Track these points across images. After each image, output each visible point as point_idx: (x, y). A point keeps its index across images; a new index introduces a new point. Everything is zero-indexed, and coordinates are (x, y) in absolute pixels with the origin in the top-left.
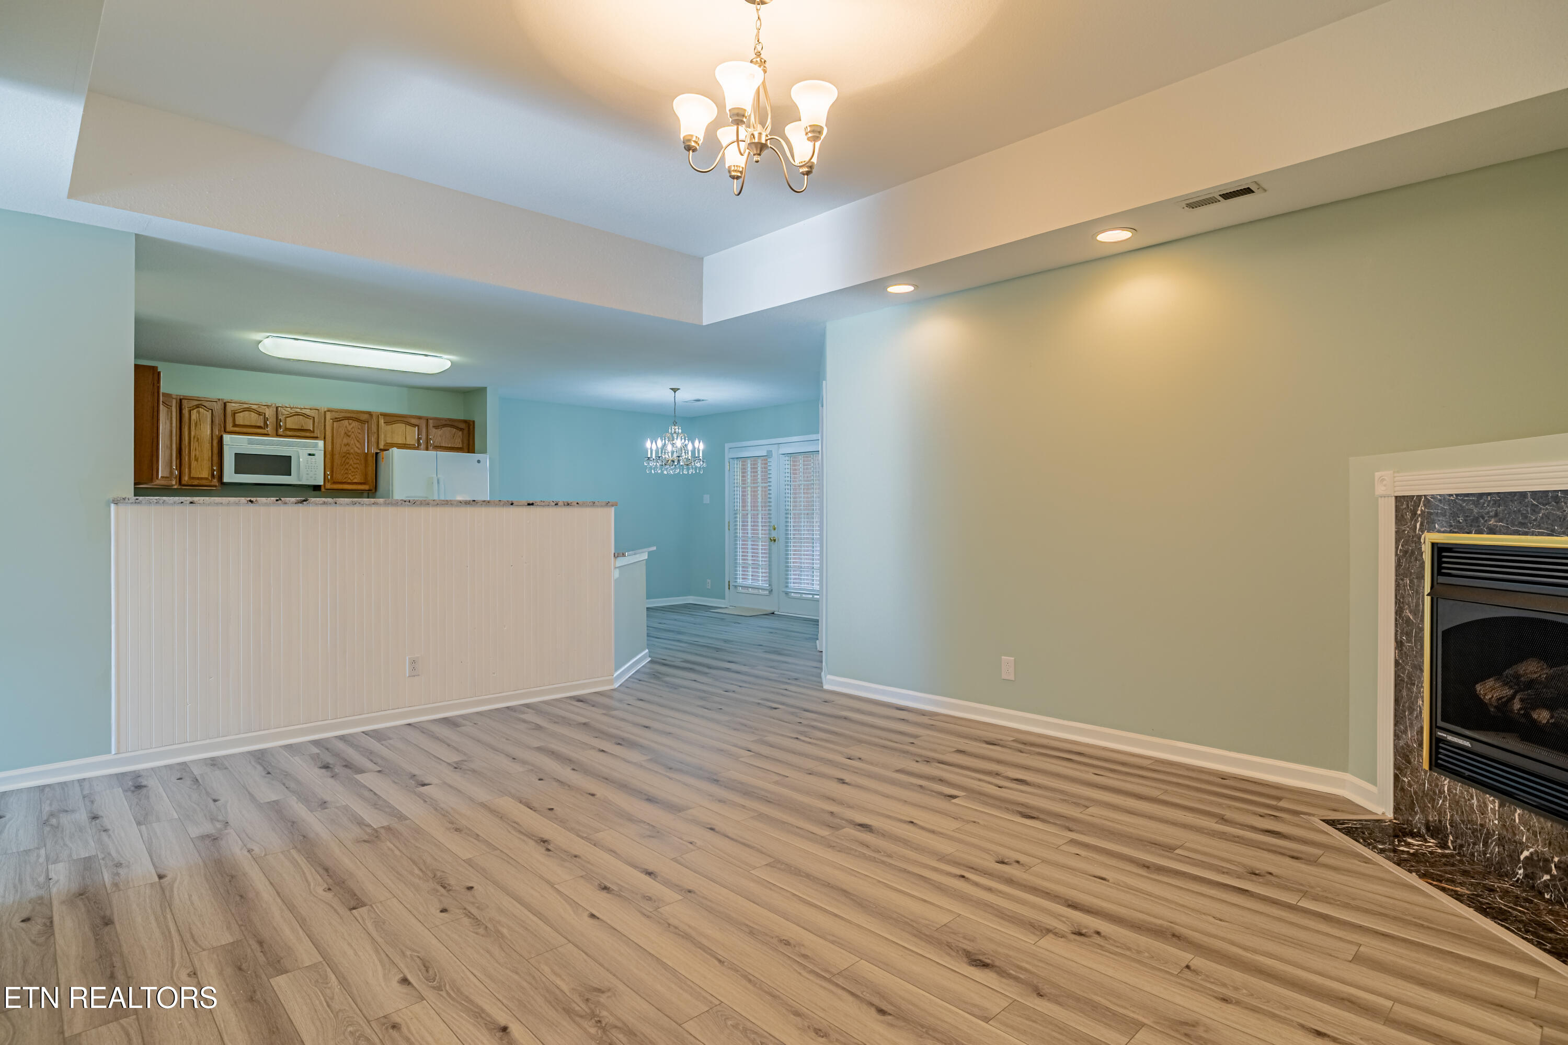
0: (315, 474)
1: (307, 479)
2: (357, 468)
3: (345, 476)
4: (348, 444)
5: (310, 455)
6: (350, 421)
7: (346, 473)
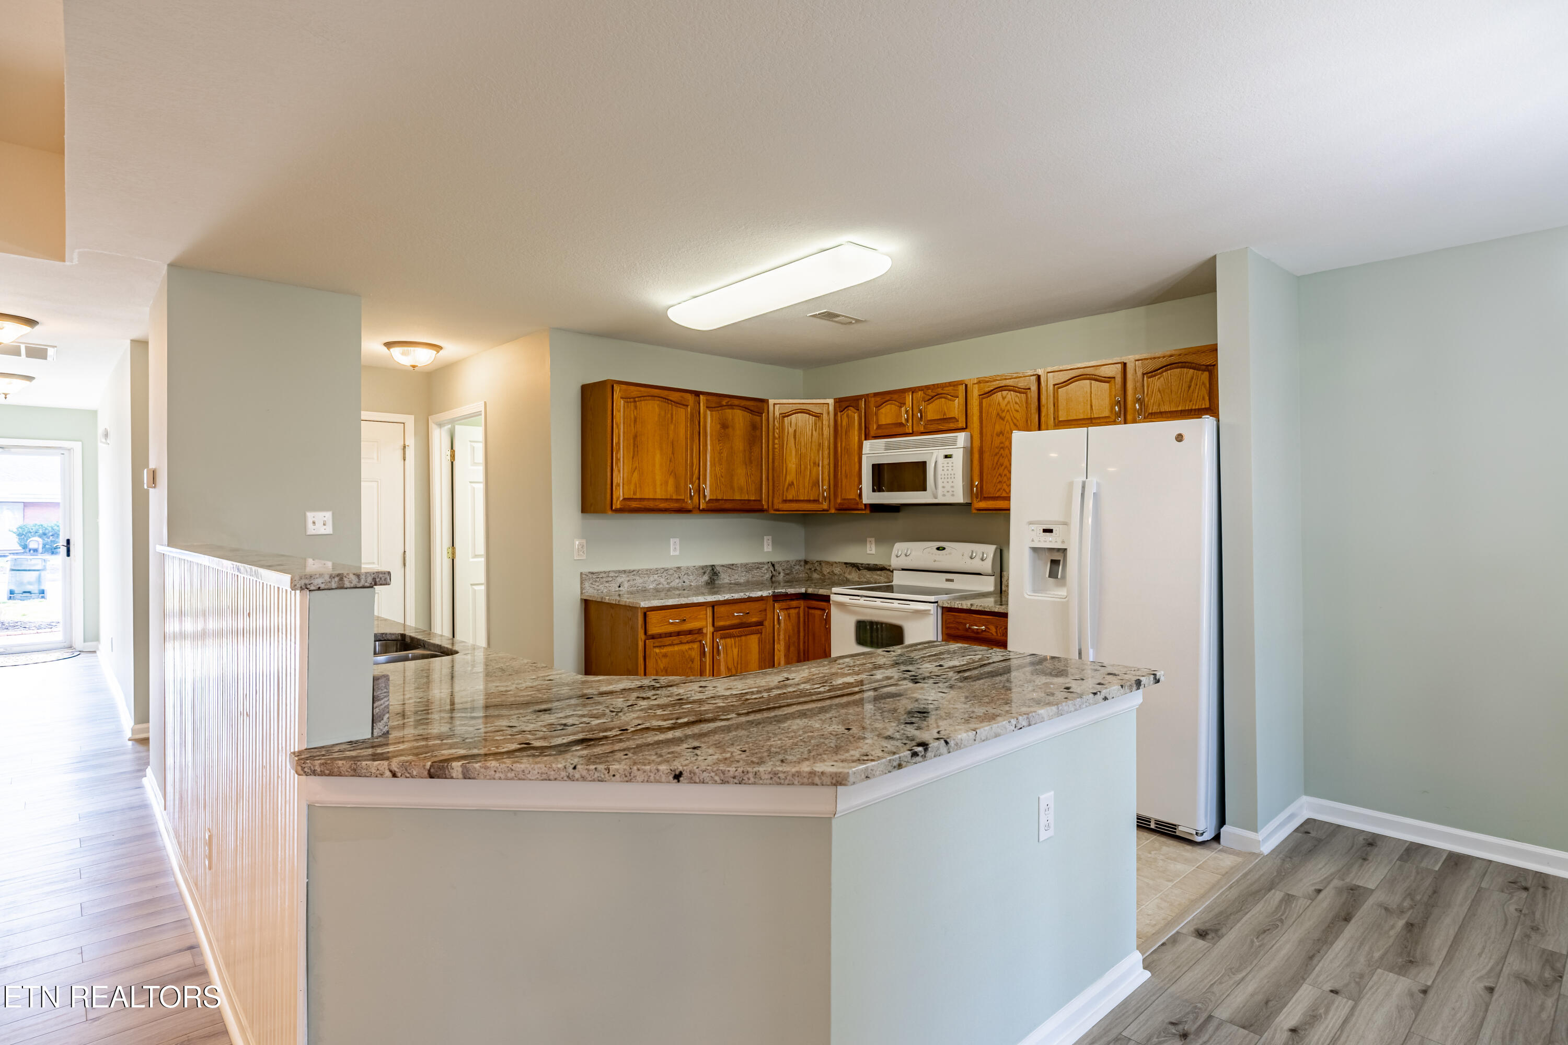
0: (952, 487)
1: (944, 495)
3: (999, 487)
5: (946, 457)
6: (1005, 393)
7: (1000, 482)
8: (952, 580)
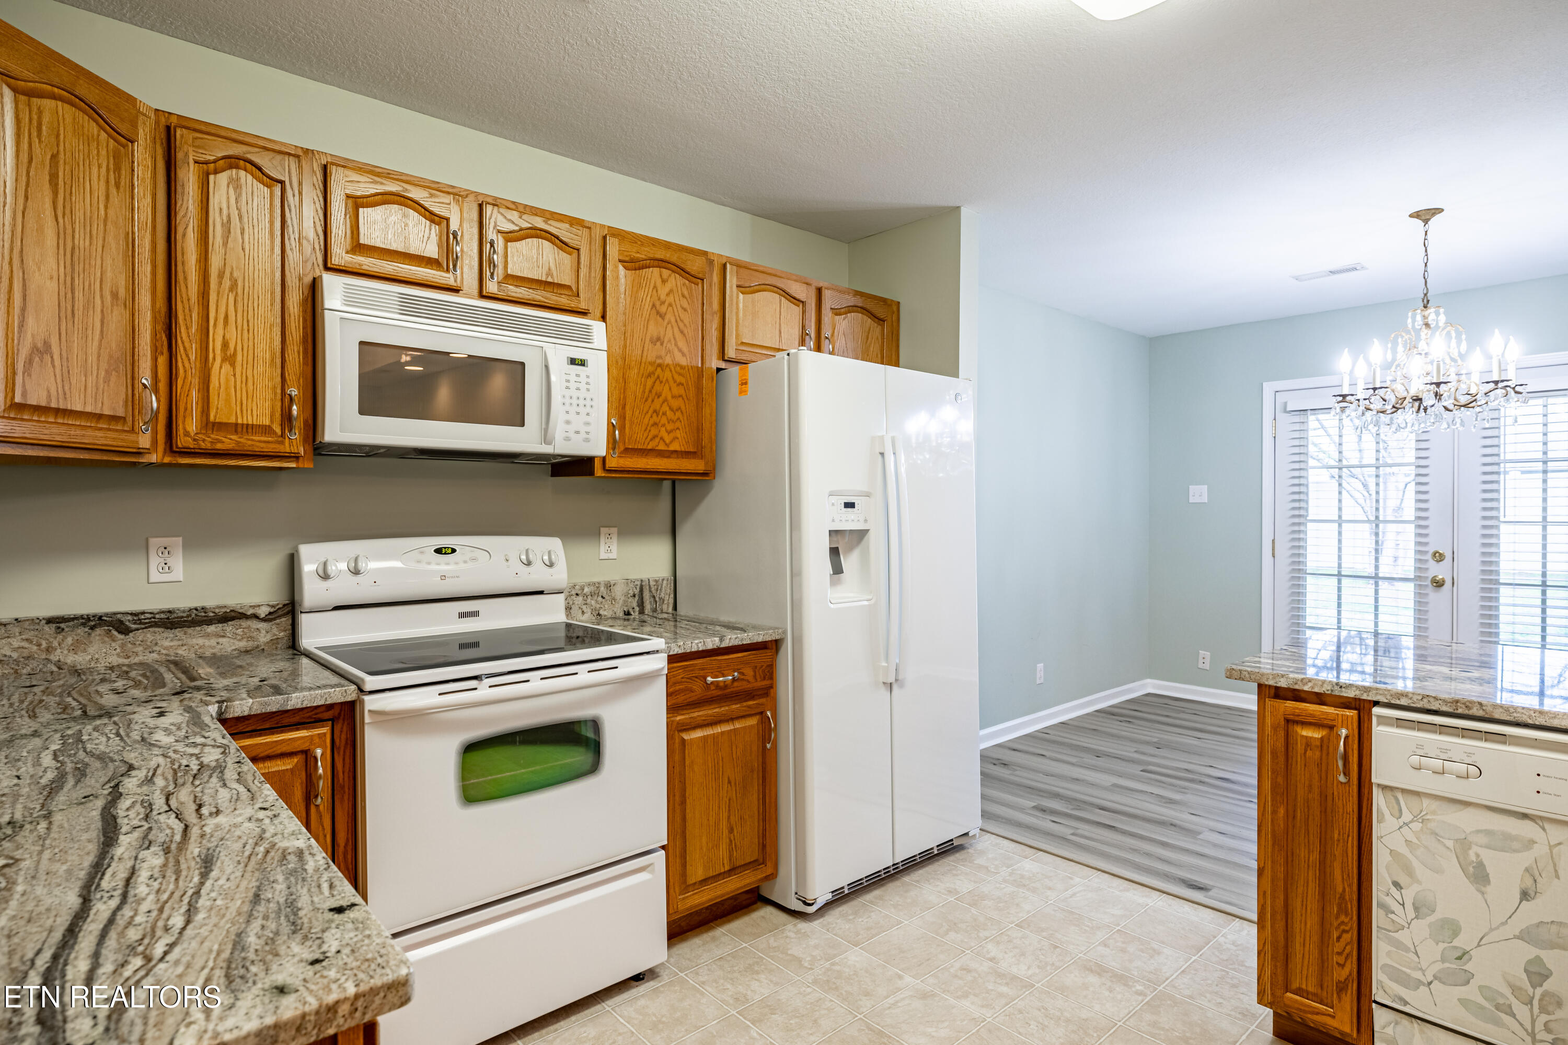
0: (587, 424)
1: (567, 439)
2: (679, 409)
3: (654, 431)
4: (658, 339)
5: (573, 361)
6: (666, 273)
7: (655, 424)
8: (475, 614)
